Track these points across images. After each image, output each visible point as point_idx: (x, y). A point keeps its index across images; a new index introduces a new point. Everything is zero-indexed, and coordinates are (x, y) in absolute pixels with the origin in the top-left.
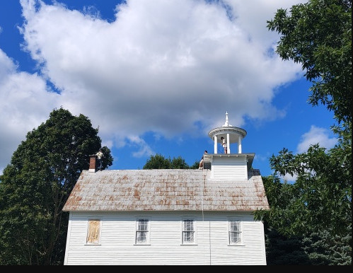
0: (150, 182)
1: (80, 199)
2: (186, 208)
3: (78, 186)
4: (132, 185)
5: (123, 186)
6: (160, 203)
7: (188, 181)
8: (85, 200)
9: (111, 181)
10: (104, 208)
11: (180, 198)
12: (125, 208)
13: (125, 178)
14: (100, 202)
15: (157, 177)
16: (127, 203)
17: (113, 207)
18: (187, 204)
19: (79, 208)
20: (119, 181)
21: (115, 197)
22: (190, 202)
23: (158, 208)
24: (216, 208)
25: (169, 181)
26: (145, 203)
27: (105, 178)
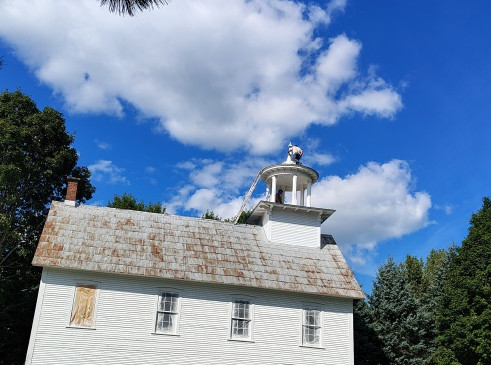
0: (172, 235)
1: (61, 249)
2: (241, 282)
3: (52, 226)
4: (145, 236)
5: (130, 234)
6: (199, 268)
7: (232, 240)
8: (70, 250)
9: (106, 224)
10: (106, 267)
11: (228, 266)
12: (142, 272)
13: (128, 222)
14: (97, 258)
15: (181, 228)
16: (143, 264)
17: (121, 269)
18: (241, 275)
19: (63, 264)
20: (120, 225)
21: (121, 252)
22: (245, 272)
23: (197, 277)
24: (287, 287)
25: (203, 236)
26: (174, 266)
27: (94, 218)
